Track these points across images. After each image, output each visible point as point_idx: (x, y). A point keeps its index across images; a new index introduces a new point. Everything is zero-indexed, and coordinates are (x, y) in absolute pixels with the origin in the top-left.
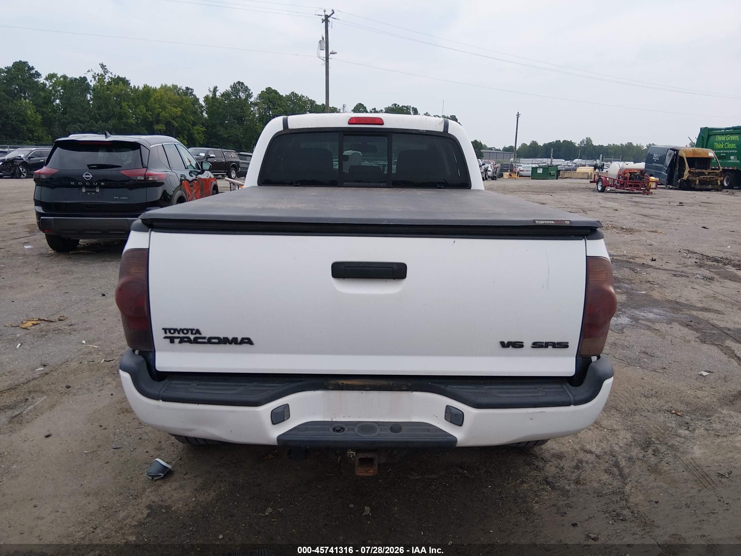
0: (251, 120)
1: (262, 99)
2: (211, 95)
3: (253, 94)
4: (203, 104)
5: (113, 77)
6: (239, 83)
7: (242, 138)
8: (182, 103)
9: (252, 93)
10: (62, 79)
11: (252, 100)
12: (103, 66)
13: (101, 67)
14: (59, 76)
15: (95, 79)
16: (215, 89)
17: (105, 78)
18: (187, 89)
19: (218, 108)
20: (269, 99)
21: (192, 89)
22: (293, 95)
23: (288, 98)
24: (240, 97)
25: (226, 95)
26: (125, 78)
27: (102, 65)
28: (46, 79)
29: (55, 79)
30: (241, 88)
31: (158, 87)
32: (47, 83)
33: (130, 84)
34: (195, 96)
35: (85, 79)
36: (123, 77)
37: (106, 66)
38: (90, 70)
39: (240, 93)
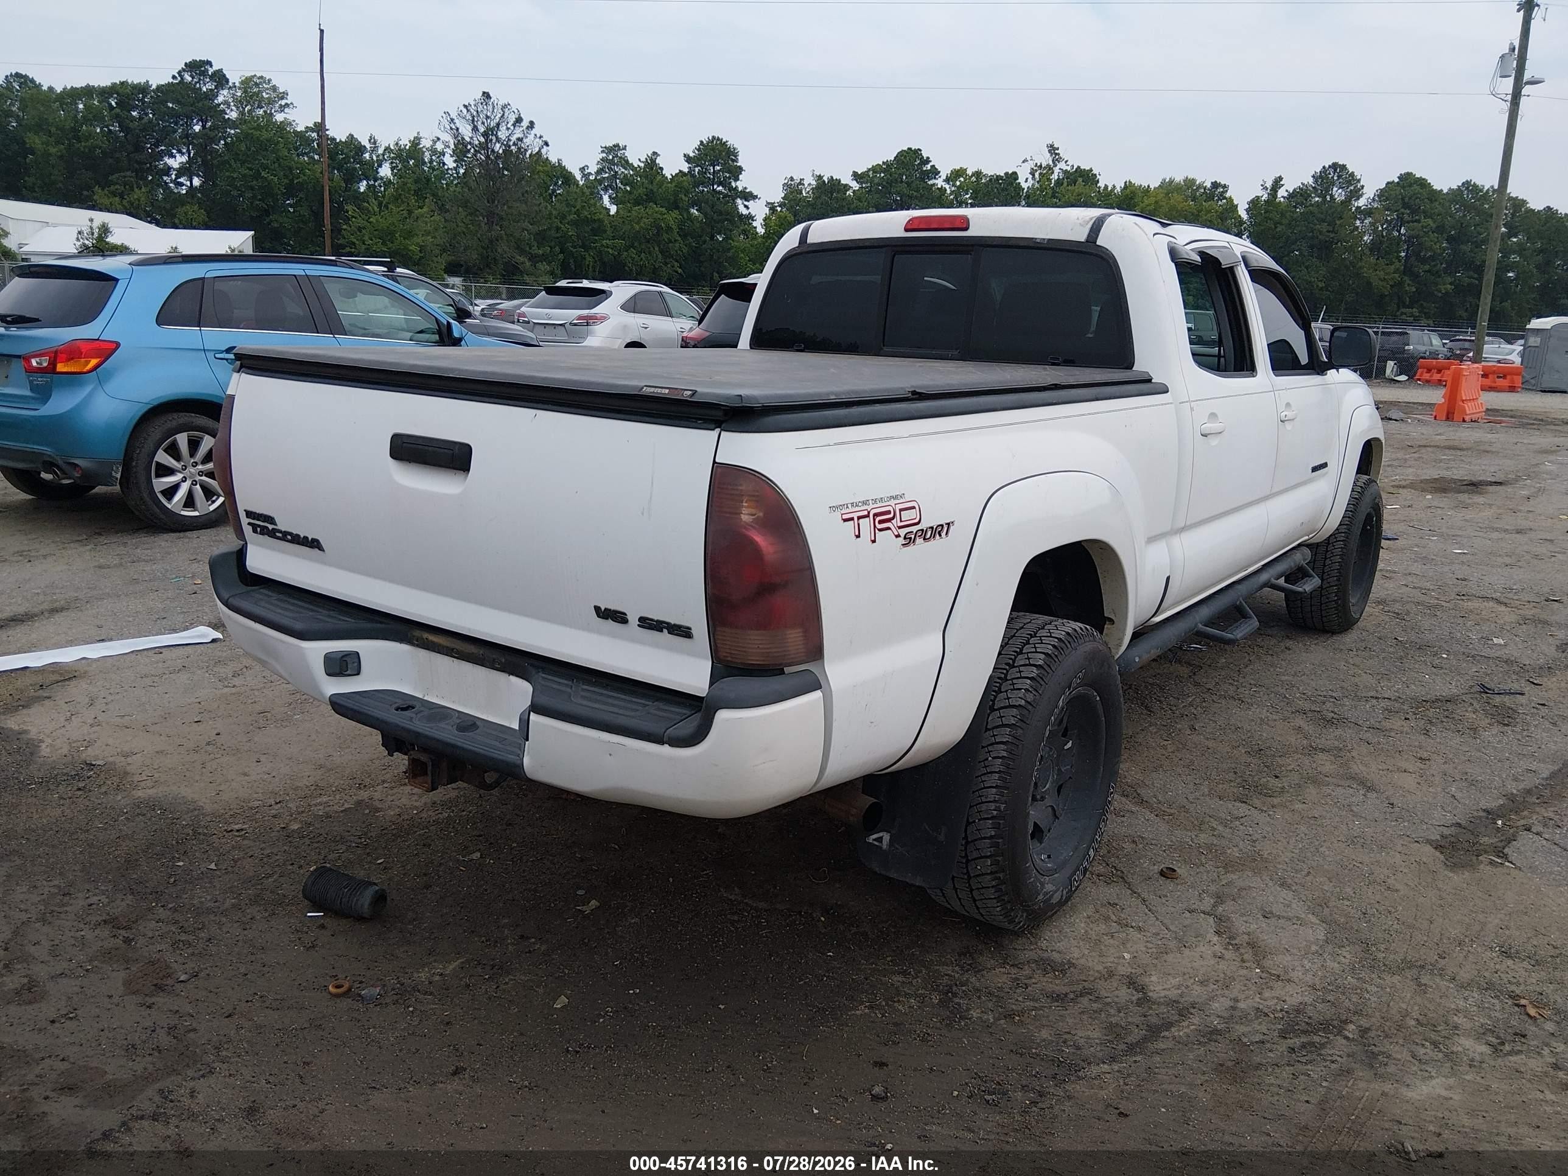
0: (1351, 250)
1: (1387, 199)
2: (1265, 197)
3: (1364, 190)
4: (1244, 216)
5: (1069, 168)
6: (1335, 166)
7: (1321, 289)
8: (1198, 215)
9: (1363, 187)
10: (974, 179)
11: (1362, 202)
12: (1052, 149)
13: (1050, 151)
14: (969, 172)
15: (1034, 175)
16: (1277, 183)
17: (1053, 173)
18: (1215, 185)
19: (1276, 224)
20: (1403, 199)
21: (1225, 186)
22: (1467, 188)
23: (1456, 195)
24: (1332, 196)
25: (1300, 195)
26: (1091, 170)
27: (1052, 146)
28: (947, 180)
29: (962, 179)
30: (1339, 177)
31: (1154, 184)
32: (947, 187)
33: (1098, 181)
34: (1230, 200)
35: (1014, 175)
36: (1088, 168)
37: (1058, 149)
38: (1029, 159)
39: (1335, 189)
